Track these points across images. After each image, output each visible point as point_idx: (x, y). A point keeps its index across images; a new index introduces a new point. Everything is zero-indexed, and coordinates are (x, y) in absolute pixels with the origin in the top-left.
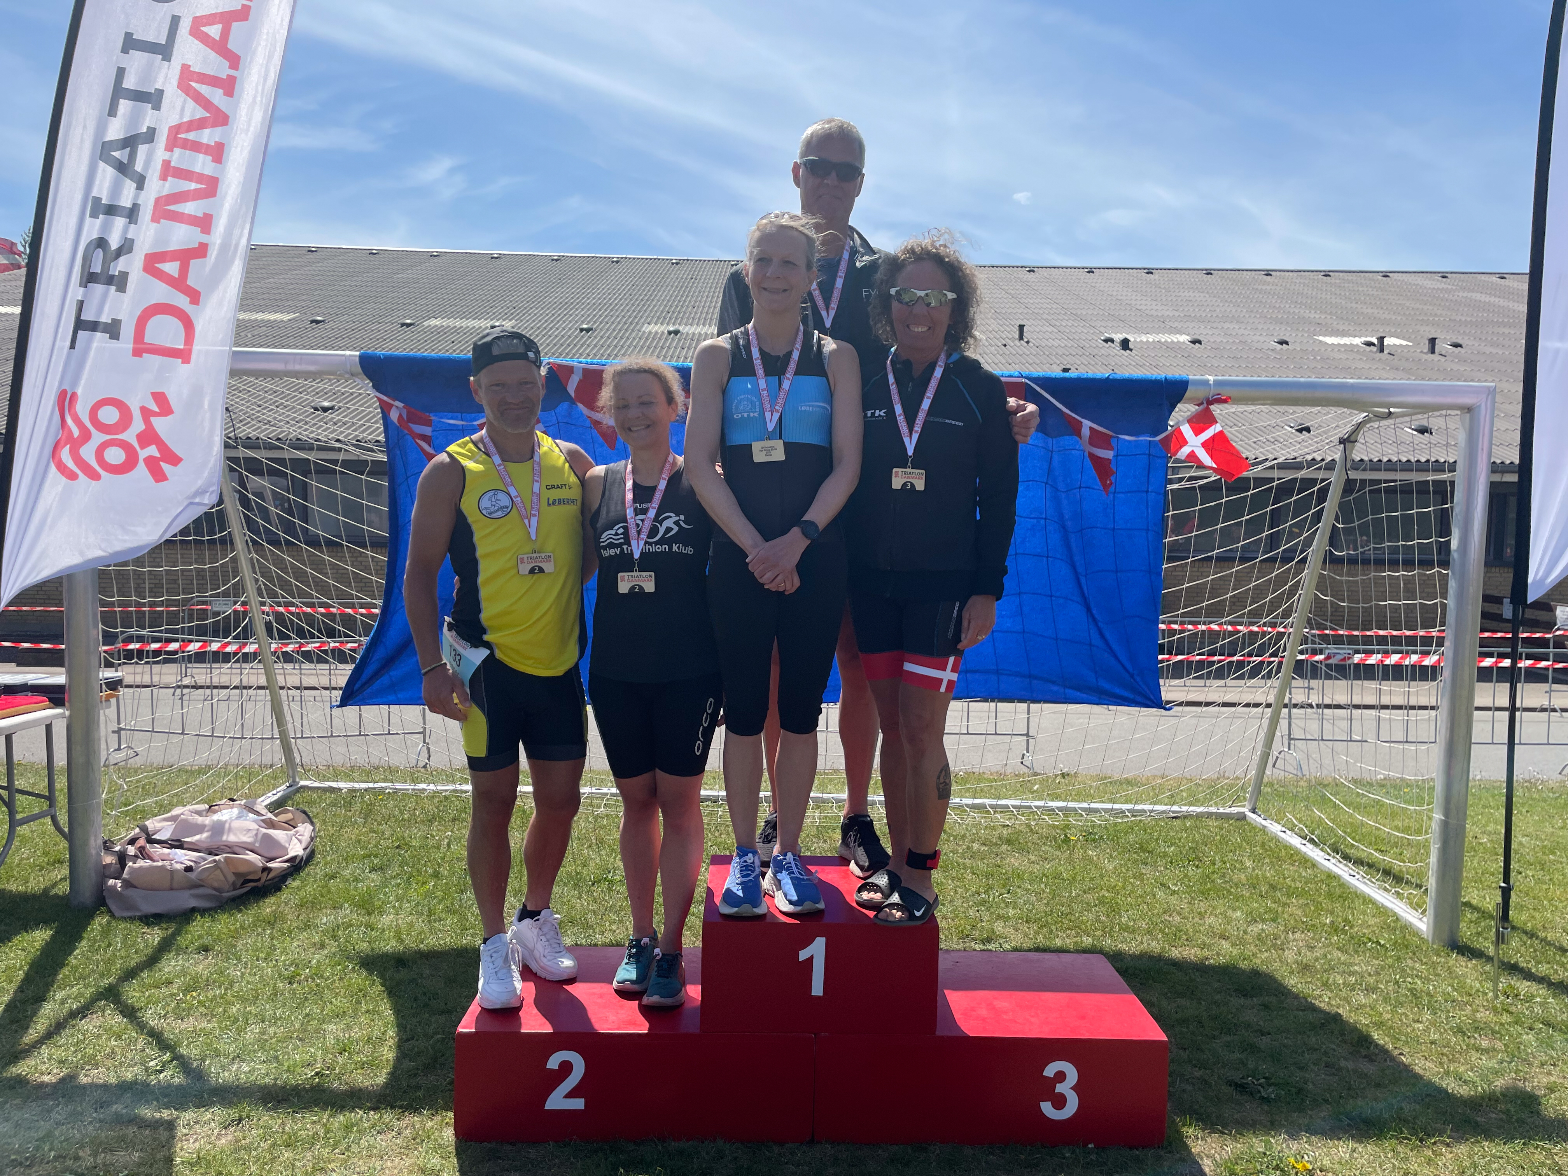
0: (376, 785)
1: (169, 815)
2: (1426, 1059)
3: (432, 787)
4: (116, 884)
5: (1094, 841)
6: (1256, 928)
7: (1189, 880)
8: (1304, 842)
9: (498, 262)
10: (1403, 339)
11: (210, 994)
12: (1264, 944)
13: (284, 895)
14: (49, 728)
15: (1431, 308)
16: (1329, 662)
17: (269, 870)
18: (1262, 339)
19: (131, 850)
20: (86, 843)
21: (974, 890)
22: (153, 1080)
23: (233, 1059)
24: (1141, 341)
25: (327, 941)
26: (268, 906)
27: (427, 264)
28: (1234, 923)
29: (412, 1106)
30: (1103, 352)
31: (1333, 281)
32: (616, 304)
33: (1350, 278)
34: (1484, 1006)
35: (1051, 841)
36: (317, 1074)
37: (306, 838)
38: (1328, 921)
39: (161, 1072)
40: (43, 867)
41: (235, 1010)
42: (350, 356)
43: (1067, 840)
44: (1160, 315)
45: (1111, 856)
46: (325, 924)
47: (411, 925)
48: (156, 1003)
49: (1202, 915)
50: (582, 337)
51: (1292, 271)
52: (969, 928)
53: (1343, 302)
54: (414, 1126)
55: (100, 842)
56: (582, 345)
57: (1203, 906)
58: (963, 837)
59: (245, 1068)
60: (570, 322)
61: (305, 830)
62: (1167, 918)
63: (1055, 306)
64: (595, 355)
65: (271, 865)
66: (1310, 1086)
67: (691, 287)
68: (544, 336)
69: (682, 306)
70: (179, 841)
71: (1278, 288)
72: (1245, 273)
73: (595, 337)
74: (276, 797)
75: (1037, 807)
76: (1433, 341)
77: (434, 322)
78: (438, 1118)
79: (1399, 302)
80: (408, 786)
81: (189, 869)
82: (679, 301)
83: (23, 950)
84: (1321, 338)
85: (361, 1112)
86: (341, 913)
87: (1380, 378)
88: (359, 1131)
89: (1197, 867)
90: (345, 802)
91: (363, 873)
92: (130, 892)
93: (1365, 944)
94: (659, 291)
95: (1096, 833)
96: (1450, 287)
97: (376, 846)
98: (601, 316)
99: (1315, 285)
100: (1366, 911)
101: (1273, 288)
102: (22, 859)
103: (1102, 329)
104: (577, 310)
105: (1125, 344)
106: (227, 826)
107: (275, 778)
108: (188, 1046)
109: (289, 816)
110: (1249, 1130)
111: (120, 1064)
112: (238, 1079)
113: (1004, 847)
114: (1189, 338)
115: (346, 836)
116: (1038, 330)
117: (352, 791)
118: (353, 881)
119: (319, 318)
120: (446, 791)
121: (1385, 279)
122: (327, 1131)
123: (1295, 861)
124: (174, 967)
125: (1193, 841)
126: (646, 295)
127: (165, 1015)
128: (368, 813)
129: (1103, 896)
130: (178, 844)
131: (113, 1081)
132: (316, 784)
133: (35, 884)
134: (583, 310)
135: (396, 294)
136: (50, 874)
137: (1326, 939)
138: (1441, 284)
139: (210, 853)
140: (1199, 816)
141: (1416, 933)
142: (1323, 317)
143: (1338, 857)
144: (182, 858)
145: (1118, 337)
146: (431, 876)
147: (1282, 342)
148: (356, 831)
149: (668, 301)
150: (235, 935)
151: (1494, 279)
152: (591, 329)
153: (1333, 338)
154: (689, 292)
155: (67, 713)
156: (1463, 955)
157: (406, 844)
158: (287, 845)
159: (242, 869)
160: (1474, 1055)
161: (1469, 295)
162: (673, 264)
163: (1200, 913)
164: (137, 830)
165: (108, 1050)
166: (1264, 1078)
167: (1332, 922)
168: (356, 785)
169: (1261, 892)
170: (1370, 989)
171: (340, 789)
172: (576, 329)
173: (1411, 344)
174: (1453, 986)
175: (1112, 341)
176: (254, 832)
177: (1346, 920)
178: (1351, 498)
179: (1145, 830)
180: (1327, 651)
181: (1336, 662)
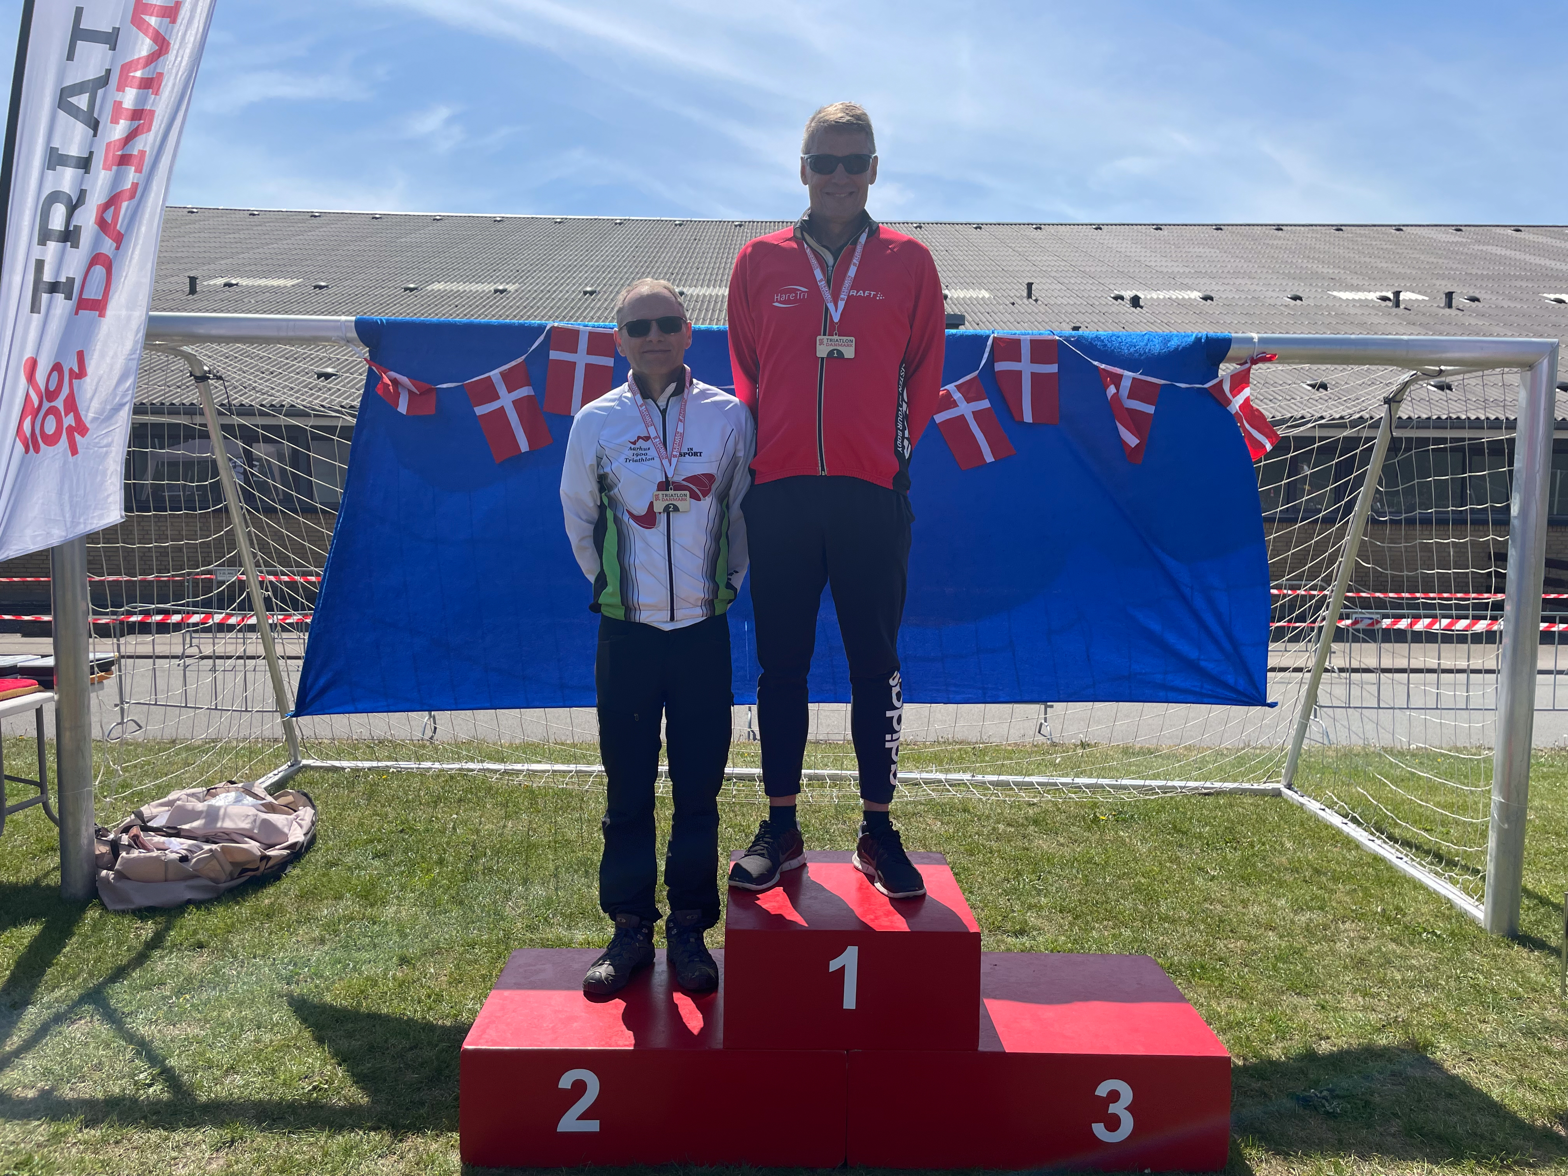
0: (380, 764)
1: (166, 799)
2: (1496, 1064)
3: (437, 765)
4: (108, 875)
5: (1125, 821)
6: (1303, 918)
7: (1228, 864)
8: (1345, 821)
9: (501, 225)
10: (1419, 293)
11: (204, 996)
12: (1314, 935)
13: (284, 884)
14: (39, 712)
15: (1446, 261)
16: (1357, 626)
17: (269, 858)
18: (1275, 295)
19: (125, 839)
20: (77, 833)
21: (1003, 875)
22: (142, 1095)
23: (227, 1071)
24: (1152, 298)
25: (327, 936)
26: (267, 897)
27: (430, 228)
28: (1279, 913)
29: (415, 1125)
30: (1113, 309)
31: (1345, 235)
32: (620, 267)
33: (1363, 232)
34: (1551, 1003)
35: (1080, 821)
36: (315, 1088)
37: (307, 823)
38: (1379, 910)
39: (150, 1085)
40: (36, 856)
41: (229, 1014)
42: (346, 321)
43: (1096, 820)
44: (1170, 271)
45: (1144, 837)
46: (325, 917)
47: (415, 918)
48: (147, 1007)
49: (1245, 903)
50: (586, 299)
51: (1303, 226)
52: (1000, 918)
53: (1357, 257)
54: (417, 1149)
55: (92, 830)
56: (586, 308)
57: (1246, 893)
58: (988, 817)
59: (239, 1080)
60: (574, 284)
61: (306, 814)
62: (1208, 906)
63: (1063, 263)
64: (599, 318)
65: (272, 853)
66: (1377, 1099)
67: (695, 248)
68: (547, 299)
69: (686, 268)
70: (175, 828)
71: (1289, 243)
72: (1256, 227)
73: (599, 300)
74: (276, 778)
75: (1062, 784)
76: (1449, 295)
77: (436, 286)
78: (442, 1140)
79: (1413, 256)
80: (413, 765)
81: (184, 859)
82: (683, 263)
83: (11, 947)
84: (1335, 293)
85: (361, 1133)
86: (342, 903)
87: (1397, 334)
88: (358, 1155)
89: (1235, 849)
90: (348, 782)
91: (366, 860)
92: (123, 885)
93: (1420, 934)
94: (663, 252)
95: (1126, 813)
96: (1464, 240)
97: (379, 830)
98: (604, 278)
99: (1327, 239)
100: (1417, 897)
101: (1285, 242)
102: (14, 847)
103: (1112, 287)
104: (580, 272)
105: (1135, 302)
106: (222, 812)
107: (277, 757)
108: (179, 1056)
109: (290, 798)
110: (1316, 1151)
111: (108, 1076)
112: (231, 1094)
113: (1032, 828)
114: (1201, 295)
115: (348, 819)
116: (1046, 288)
117: (356, 770)
118: (356, 868)
119: (323, 284)
120: (452, 769)
121: (1398, 232)
122: (325, 1154)
123: (1337, 842)
124: (167, 965)
125: (1228, 820)
126: (649, 257)
127: (156, 1021)
128: (371, 794)
129: (1139, 882)
130: (173, 831)
131: (100, 1096)
132: (319, 763)
133: (27, 874)
134: (586, 272)
135: (398, 259)
136: (43, 863)
137: (1379, 929)
138: (1457, 237)
139: (207, 841)
140: (1232, 792)
141: (1473, 921)
142: (1336, 272)
143: (1383, 837)
144: (177, 846)
145: (1128, 294)
146: (436, 862)
147: (1296, 298)
148: (358, 814)
149: (672, 262)
150: (230, 929)
151: (1510, 231)
152: (595, 292)
153: (1347, 293)
154: (693, 253)
155: (56, 697)
156: (1524, 946)
157: (411, 828)
158: (286, 830)
159: (240, 858)
160: (1547, 1061)
161: (1484, 248)
162: (676, 225)
163: (1242, 901)
164: (133, 816)
165: (95, 1061)
166: (1327, 1090)
167: (1384, 910)
168: (360, 764)
169: (1305, 877)
170: (1430, 986)
171: (343, 769)
172: (580, 292)
173: (1427, 298)
174: (1517, 981)
175: (1122, 298)
176: (252, 818)
177: (1398, 909)
178: (1396, 460)
179: (1177, 809)
180: (1354, 616)
181: (1364, 627)
